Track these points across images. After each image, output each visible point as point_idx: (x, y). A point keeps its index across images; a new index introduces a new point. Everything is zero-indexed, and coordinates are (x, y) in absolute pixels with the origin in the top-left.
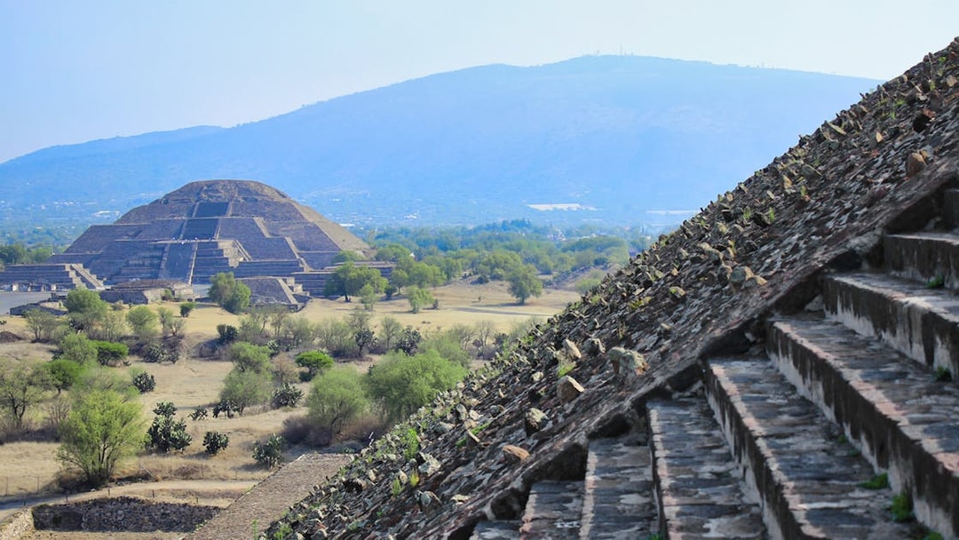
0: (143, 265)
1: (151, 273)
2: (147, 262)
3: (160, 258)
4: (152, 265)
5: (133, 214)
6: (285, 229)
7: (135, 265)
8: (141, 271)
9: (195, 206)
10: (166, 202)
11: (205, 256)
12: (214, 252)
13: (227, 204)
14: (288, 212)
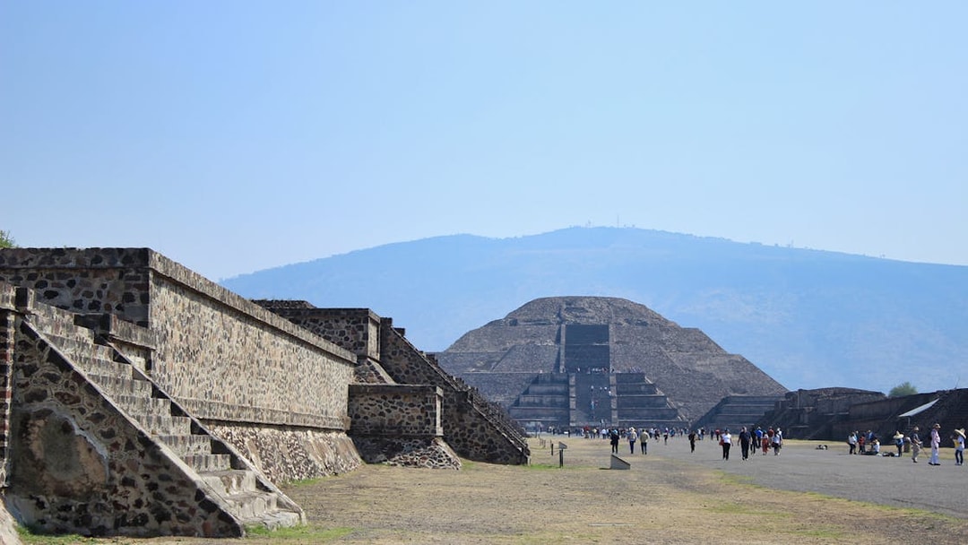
0: (541, 404)
1: (556, 415)
2: (547, 399)
3: (567, 394)
4: (553, 404)
5: (472, 338)
6: (703, 363)
7: (529, 404)
8: (540, 412)
9: (560, 330)
10: (514, 323)
11: (631, 393)
12: (643, 388)
13: (607, 327)
14: (696, 340)
